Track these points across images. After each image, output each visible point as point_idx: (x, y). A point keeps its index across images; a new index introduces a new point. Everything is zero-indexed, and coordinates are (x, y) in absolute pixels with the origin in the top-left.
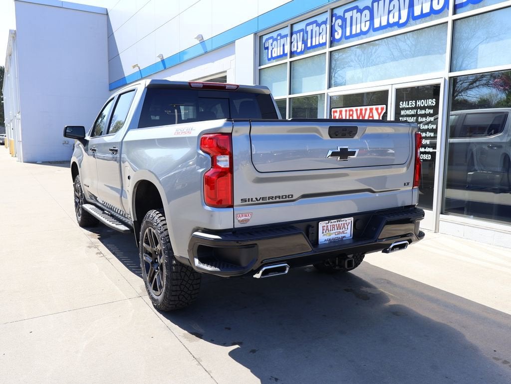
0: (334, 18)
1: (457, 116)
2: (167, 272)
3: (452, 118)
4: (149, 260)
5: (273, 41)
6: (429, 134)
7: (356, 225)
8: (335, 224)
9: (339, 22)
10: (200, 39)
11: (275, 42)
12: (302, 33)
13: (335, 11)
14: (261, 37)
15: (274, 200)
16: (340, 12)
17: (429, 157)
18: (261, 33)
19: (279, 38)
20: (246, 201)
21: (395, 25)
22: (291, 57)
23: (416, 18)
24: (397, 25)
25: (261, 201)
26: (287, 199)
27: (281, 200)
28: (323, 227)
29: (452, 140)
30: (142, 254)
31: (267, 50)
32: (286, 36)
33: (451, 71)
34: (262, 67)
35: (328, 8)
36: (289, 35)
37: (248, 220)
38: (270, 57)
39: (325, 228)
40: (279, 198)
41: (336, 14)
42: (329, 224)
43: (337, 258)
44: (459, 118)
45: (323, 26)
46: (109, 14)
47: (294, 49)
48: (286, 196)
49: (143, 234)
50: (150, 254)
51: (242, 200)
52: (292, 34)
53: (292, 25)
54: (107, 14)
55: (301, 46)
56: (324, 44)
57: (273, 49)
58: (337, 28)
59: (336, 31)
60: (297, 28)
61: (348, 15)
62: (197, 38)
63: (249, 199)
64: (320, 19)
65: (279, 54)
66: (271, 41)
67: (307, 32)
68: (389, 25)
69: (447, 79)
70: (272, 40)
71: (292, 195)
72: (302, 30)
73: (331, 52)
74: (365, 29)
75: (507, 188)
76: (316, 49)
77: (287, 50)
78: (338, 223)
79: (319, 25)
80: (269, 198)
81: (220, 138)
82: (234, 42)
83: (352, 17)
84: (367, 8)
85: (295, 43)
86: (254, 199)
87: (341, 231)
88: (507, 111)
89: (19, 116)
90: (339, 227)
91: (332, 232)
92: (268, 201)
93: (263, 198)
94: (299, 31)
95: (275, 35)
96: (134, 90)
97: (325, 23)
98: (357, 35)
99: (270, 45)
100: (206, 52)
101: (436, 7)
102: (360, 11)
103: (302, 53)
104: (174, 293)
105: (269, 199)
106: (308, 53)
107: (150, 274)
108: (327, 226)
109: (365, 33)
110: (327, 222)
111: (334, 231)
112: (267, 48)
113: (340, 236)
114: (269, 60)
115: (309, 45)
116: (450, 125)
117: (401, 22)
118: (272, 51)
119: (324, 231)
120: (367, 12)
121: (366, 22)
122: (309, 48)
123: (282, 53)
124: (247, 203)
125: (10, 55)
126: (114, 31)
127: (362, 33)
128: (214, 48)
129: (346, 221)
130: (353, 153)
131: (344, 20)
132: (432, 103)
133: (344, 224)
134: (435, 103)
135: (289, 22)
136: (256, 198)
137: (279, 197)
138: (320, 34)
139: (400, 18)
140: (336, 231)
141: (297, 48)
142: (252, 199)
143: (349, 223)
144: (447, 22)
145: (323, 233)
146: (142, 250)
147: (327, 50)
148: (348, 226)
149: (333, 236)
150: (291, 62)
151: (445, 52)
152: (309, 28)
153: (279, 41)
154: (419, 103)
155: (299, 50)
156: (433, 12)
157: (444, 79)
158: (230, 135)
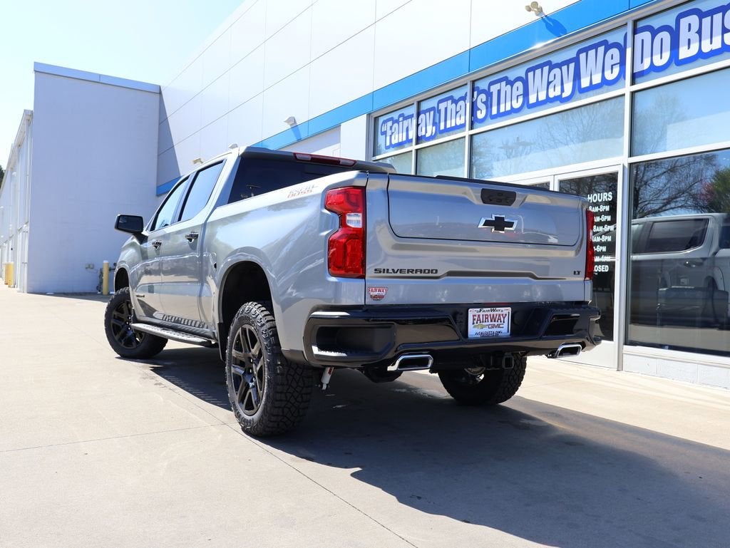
0: (476, 93)
1: (641, 226)
2: (269, 375)
3: (634, 227)
4: (240, 371)
5: (393, 124)
6: (604, 239)
7: (515, 319)
8: (488, 313)
9: (483, 97)
10: (291, 123)
11: (396, 125)
12: (432, 113)
13: (478, 84)
14: (376, 119)
15: (414, 275)
16: (483, 85)
17: (605, 269)
18: (376, 113)
19: (401, 119)
20: (380, 272)
21: (557, 100)
22: (417, 144)
23: (583, 91)
24: (560, 99)
25: (398, 274)
26: (430, 275)
27: (423, 275)
28: (474, 316)
29: (635, 257)
30: (230, 366)
31: (384, 136)
32: (411, 116)
33: (631, 155)
34: (378, 157)
35: (468, 80)
36: (415, 116)
37: (382, 297)
38: (388, 144)
39: (476, 318)
40: (421, 273)
41: (478, 87)
42: (481, 313)
43: (492, 358)
44: (643, 227)
45: (461, 103)
46: (163, 92)
47: (422, 133)
48: (429, 270)
49: (233, 338)
50: (242, 364)
51: (376, 270)
52: (419, 114)
53: (419, 103)
54: (160, 93)
55: (430, 130)
56: (463, 126)
57: (392, 133)
58: (480, 105)
59: (479, 109)
60: (425, 106)
61: (494, 89)
62: (288, 121)
63: (384, 270)
64: (457, 94)
65: (400, 141)
66: (390, 124)
67: (439, 111)
68: (549, 100)
69: (627, 166)
70: (391, 122)
71: (436, 271)
72: (433, 109)
73: (471, 136)
74: (517, 105)
75: (711, 320)
76: (451, 132)
77: (412, 135)
78: (492, 313)
79: (455, 102)
80: (408, 271)
81: (351, 193)
82: (339, 126)
83: (499, 92)
84: (519, 79)
85: (422, 125)
86: (390, 271)
87: (496, 323)
88: (707, 217)
89: (26, 228)
90: (493, 319)
91: (484, 324)
92: (406, 275)
93: (401, 270)
94: (429, 110)
95: (395, 115)
96: (221, 162)
97: (463, 98)
98: (506, 113)
99: (389, 128)
100: (299, 140)
101: (610, 76)
102: (511, 83)
103: (432, 138)
104: (277, 404)
105: (408, 273)
106: (440, 138)
107: (241, 390)
108: (479, 316)
109: (518, 111)
110: (479, 309)
111: (487, 323)
112: (384, 133)
113: (495, 330)
114: (387, 148)
115: (442, 127)
116: (632, 239)
117: (564, 95)
118: (391, 136)
119: (475, 322)
120: (519, 84)
121: (518, 96)
122: (442, 132)
123: (404, 139)
124: (382, 274)
125: (19, 146)
126: (168, 115)
127: (513, 111)
128: (310, 134)
129: (502, 311)
130: (511, 225)
131: (489, 94)
132: (608, 197)
133: (500, 315)
134: (611, 197)
135: (415, 98)
136: (393, 270)
137: (421, 271)
138: (457, 113)
139: (562, 90)
140: (490, 323)
141: (426, 132)
142: (388, 270)
143: (506, 315)
144: (624, 95)
145: (473, 323)
146: (230, 360)
147: (467, 133)
148: (504, 318)
149: (486, 330)
150: (417, 150)
151: (623, 135)
152: (442, 106)
153: (401, 123)
154: (591, 198)
155: (428, 135)
156: (605, 82)
157: (622, 165)
158: (363, 189)
